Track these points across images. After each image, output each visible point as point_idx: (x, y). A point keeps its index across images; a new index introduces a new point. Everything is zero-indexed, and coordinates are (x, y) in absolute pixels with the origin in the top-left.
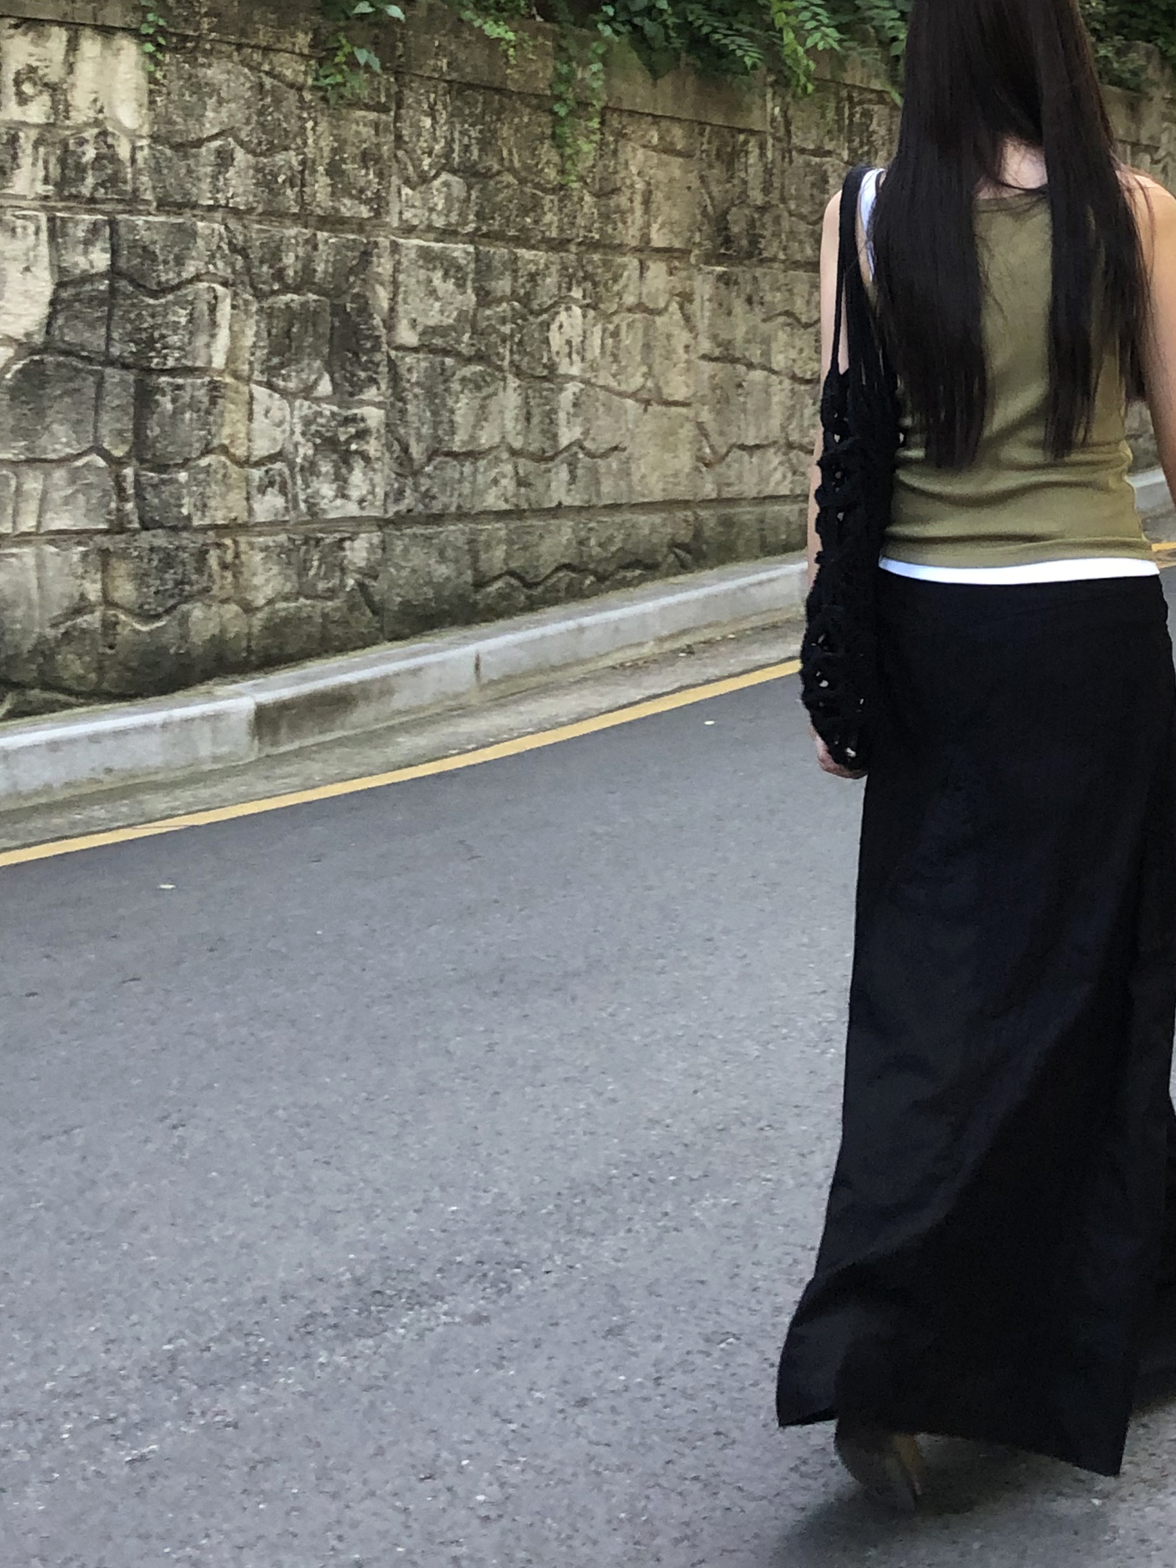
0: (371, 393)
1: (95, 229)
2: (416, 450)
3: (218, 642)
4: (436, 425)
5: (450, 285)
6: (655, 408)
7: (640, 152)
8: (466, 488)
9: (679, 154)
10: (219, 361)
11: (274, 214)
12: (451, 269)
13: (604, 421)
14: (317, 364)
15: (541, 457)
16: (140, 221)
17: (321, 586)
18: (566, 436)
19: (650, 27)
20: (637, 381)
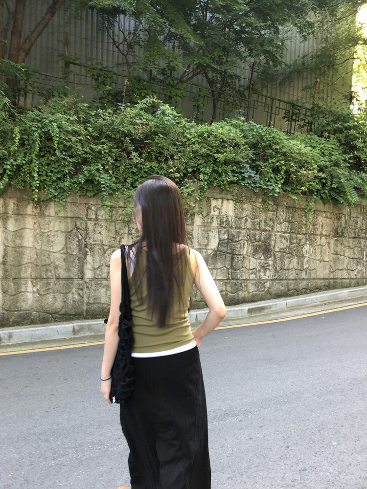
0: (270, 259)
1: (225, 232)
2: (278, 268)
3: (244, 298)
4: (282, 264)
5: (285, 241)
6: (322, 262)
7: (321, 218)
8: (287, 275)
9: (329, 218)
10: (245, 253)
11: (255, 229)
12: (285, 238)
13: (312, 264)
14: (261, 254)
15: (300, 270)
16: (232, 230)
17: (261, 290)
18: (305, 267)
19: (324, 196)
20: (319, 258)
